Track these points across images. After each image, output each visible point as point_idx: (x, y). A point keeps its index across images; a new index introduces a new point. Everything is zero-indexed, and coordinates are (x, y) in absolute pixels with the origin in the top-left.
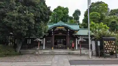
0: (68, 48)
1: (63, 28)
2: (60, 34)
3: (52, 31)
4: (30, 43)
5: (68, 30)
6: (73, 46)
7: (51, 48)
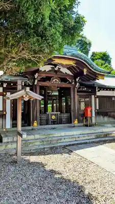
1: (72, 64)
2: (56, 82)
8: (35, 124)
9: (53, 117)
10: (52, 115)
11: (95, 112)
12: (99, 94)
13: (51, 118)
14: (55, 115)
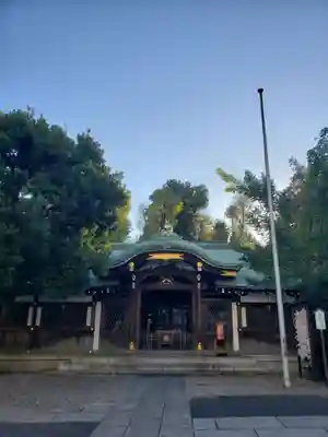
0: (199, 347)
1: (177, 256)
2: (166, 283)
3: (132, 270)
4: (38, 324)
5: (196, 267)
6: (219, 338)
7: (127, 347)
8: (132, 347)
9: (166, 338)
10: (163, 335)
11: (239, 332)
12: (244, 299)
13: (162, 339)
14: (170, 335)
